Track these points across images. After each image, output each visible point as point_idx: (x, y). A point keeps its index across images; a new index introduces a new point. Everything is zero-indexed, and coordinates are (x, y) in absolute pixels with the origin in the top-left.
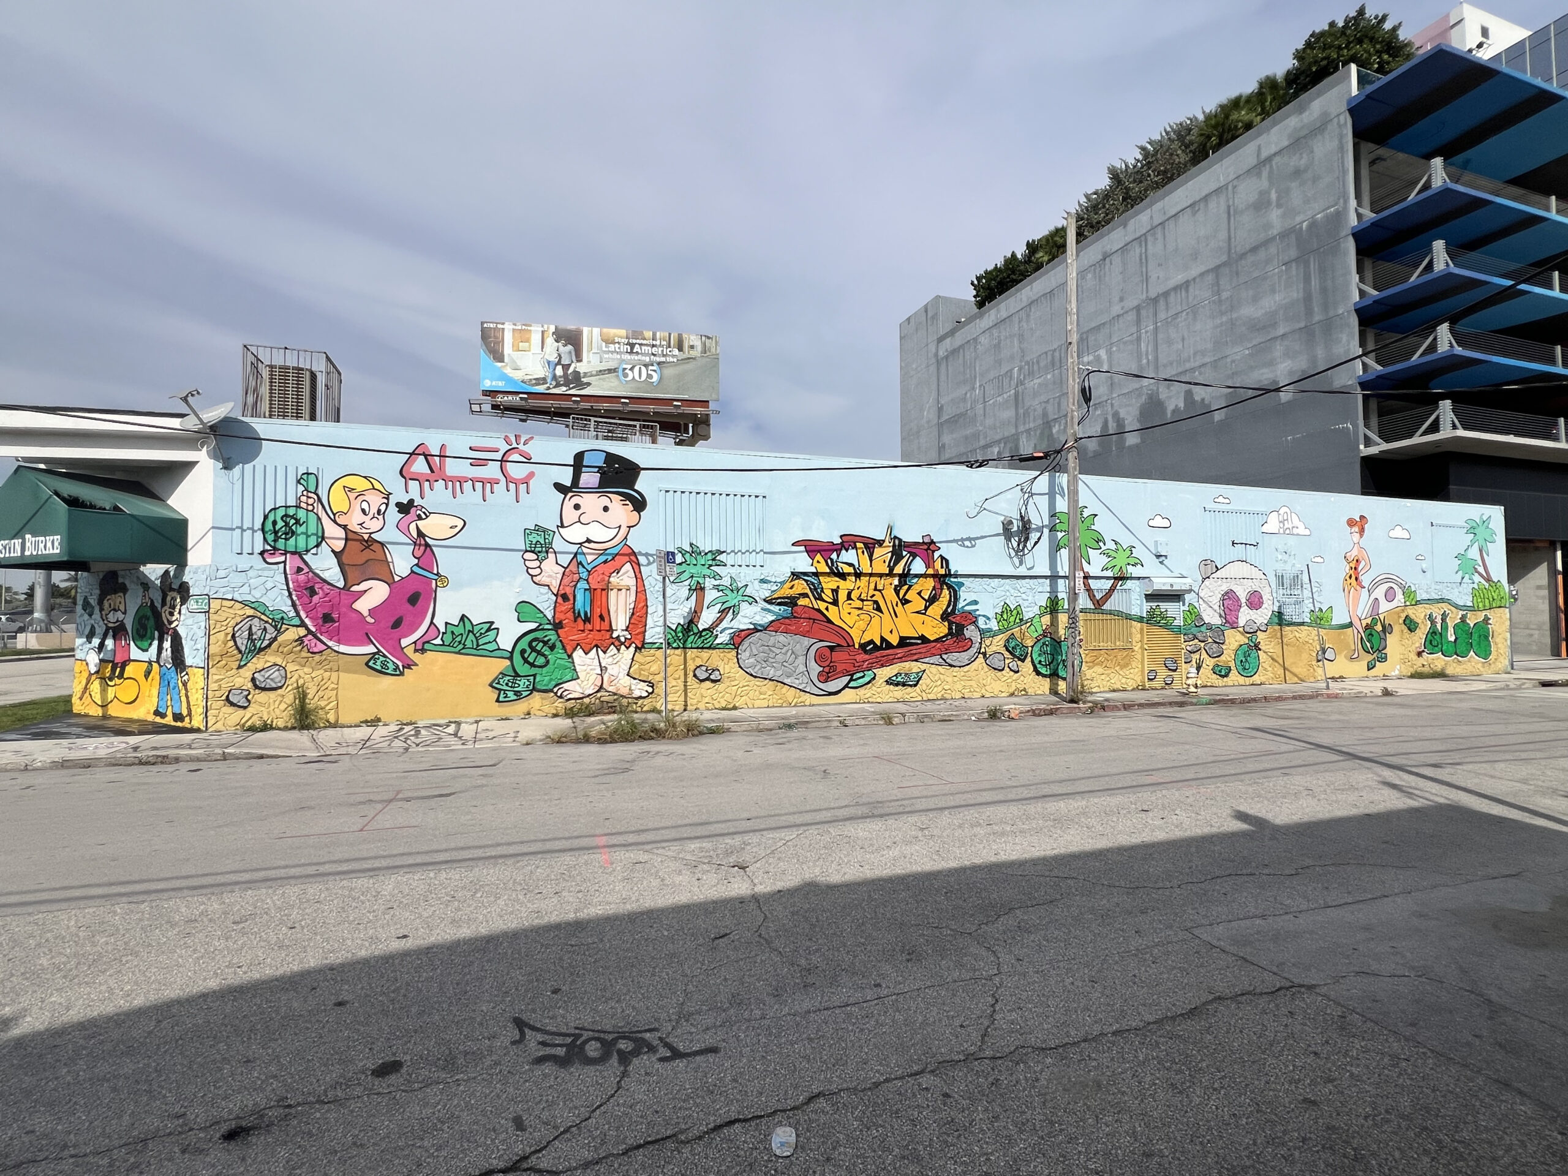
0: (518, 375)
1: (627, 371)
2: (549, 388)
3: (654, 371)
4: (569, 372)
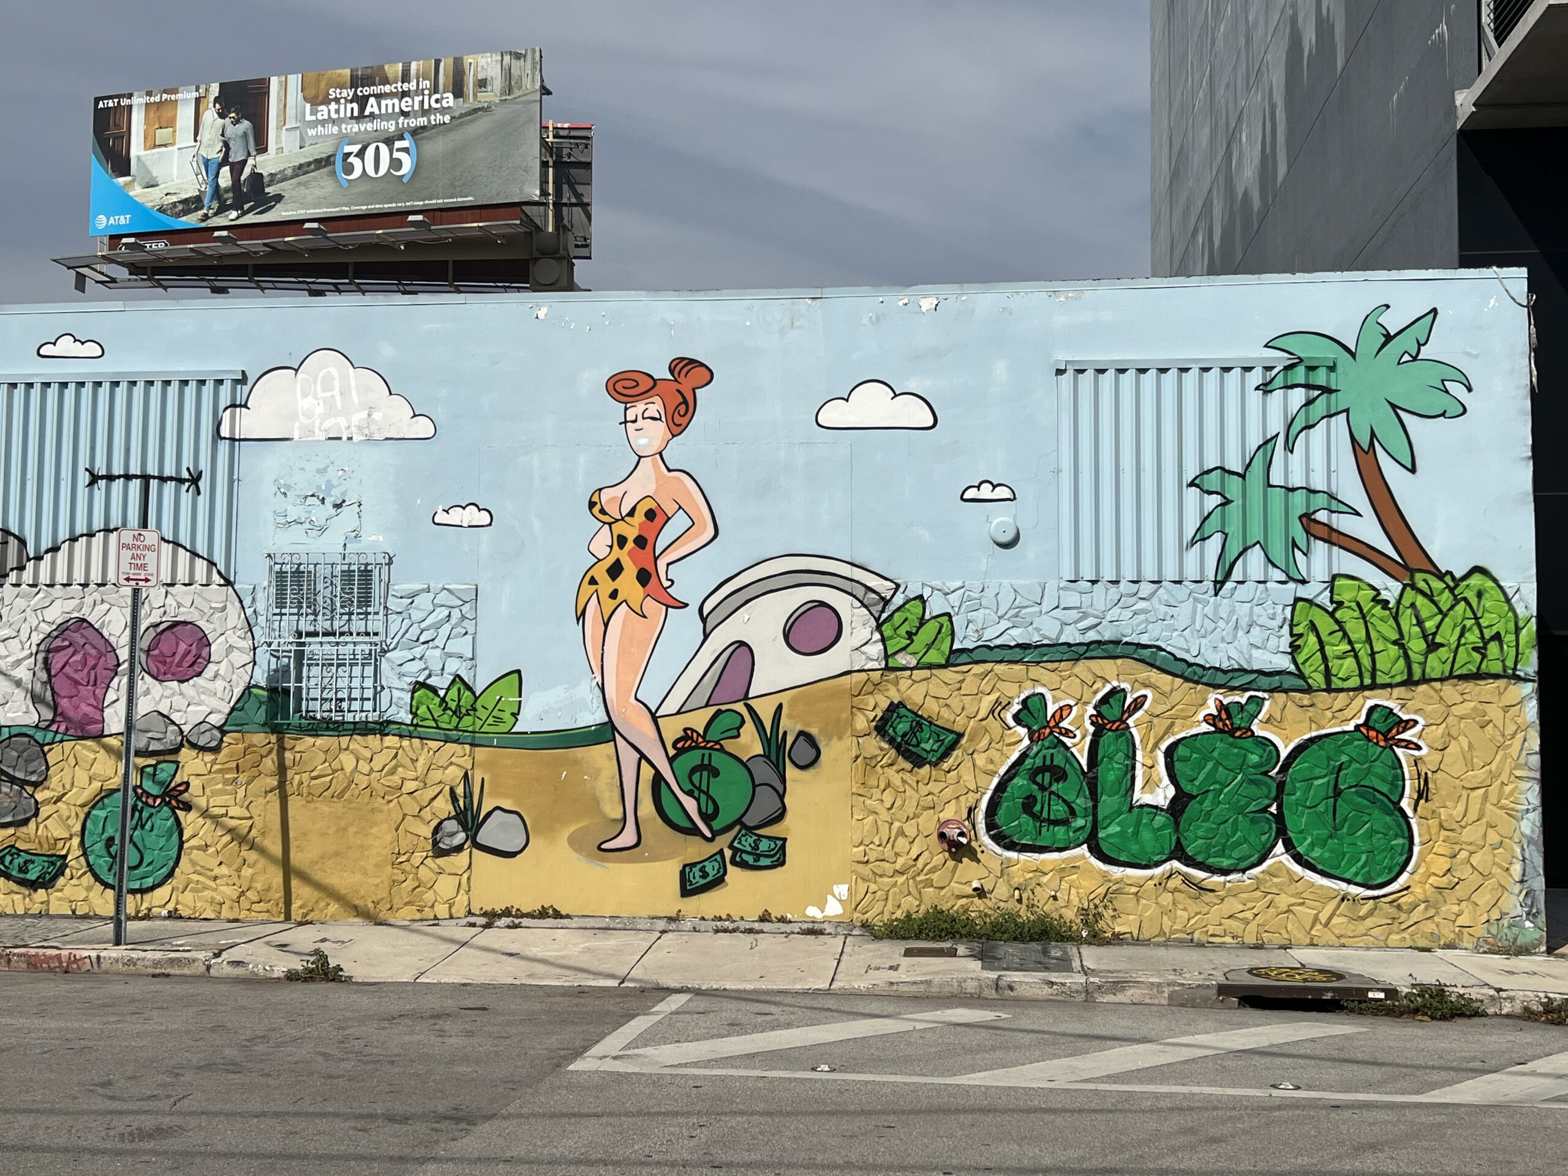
0: (152, 198)
1: (352, 159)
2: (206, 217)
3: (406, 150)
4: (243, 178)
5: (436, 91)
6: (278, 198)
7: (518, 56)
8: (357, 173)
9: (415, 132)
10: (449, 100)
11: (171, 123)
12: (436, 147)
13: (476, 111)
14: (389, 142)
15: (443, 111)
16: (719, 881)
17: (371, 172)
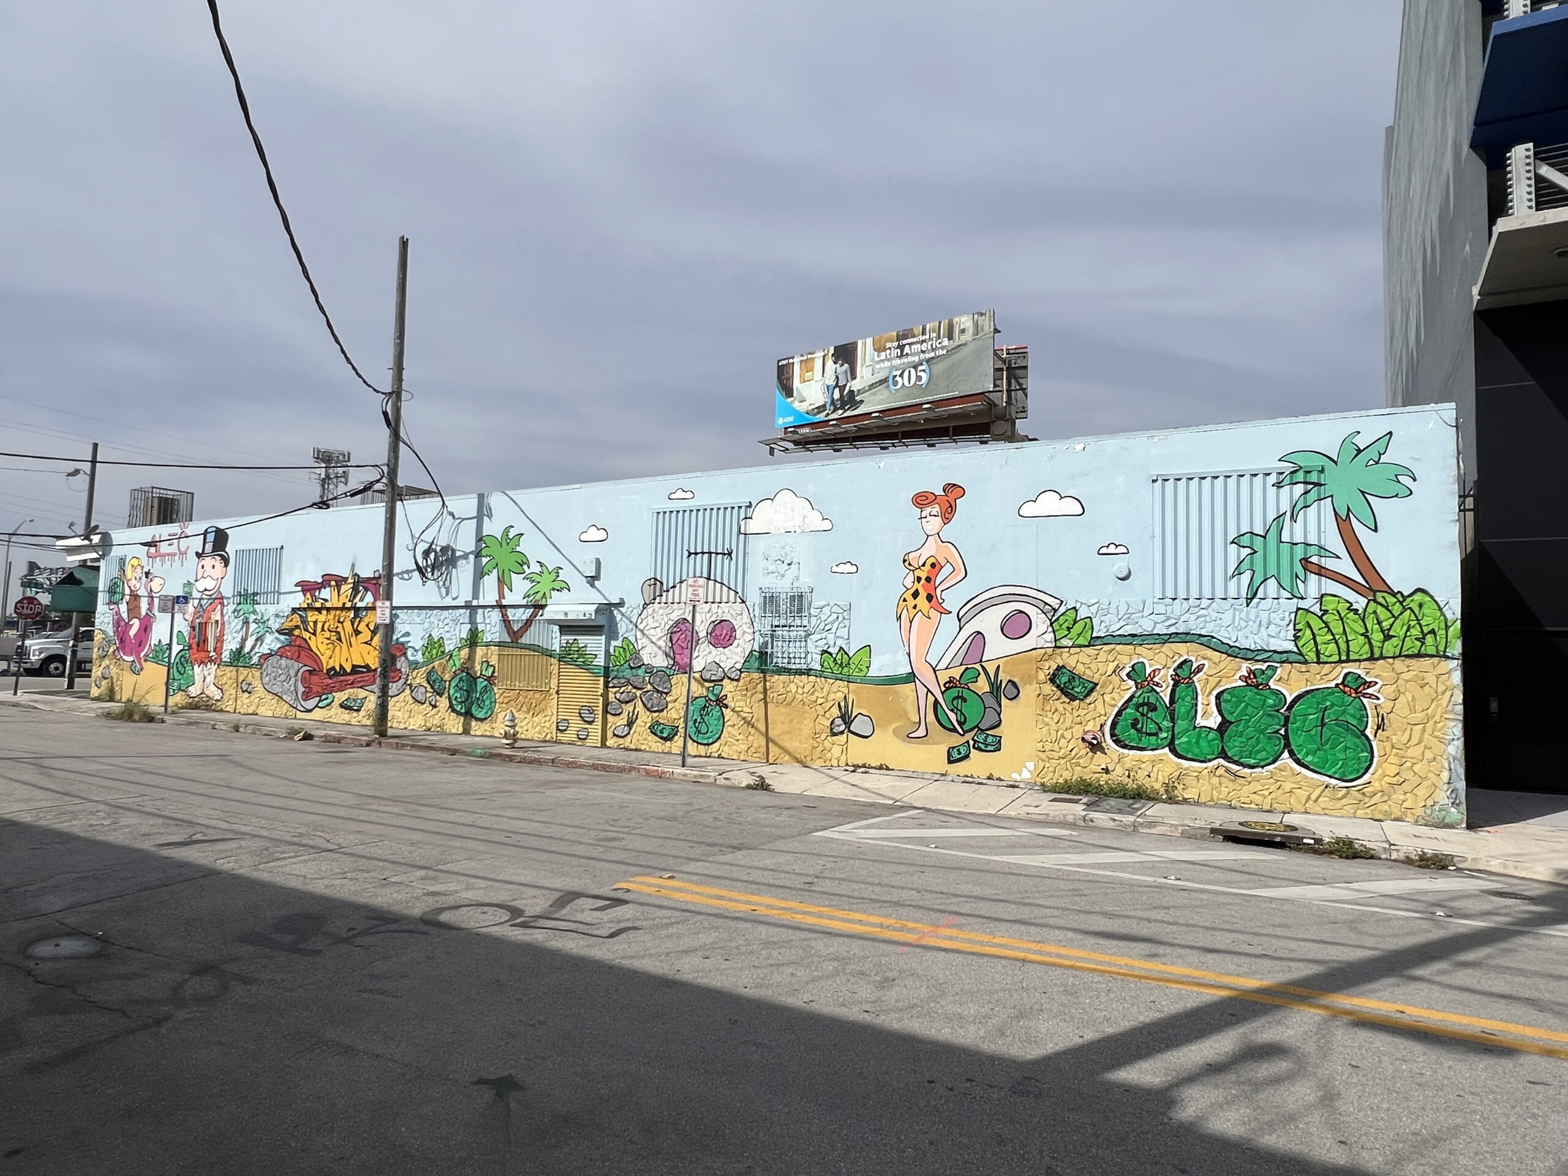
0: (803, 407)
1: (897, 378)
2: (828, 414)
3: (924, 371)
4: (845, 393)
5: (939, 338)
6: (862, 402)
7: (982, 314)
8: (899, 385)
9: (928, 361)
10: (946, 342)
11: (812, 370)
12: (938, 368)
13: (960, 346)
14: (915, 367)
15: (942, 348)
16: (967, 757)
17: (907, 384)
